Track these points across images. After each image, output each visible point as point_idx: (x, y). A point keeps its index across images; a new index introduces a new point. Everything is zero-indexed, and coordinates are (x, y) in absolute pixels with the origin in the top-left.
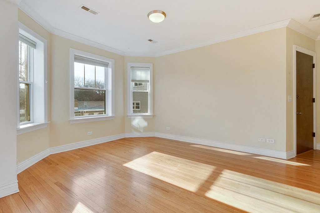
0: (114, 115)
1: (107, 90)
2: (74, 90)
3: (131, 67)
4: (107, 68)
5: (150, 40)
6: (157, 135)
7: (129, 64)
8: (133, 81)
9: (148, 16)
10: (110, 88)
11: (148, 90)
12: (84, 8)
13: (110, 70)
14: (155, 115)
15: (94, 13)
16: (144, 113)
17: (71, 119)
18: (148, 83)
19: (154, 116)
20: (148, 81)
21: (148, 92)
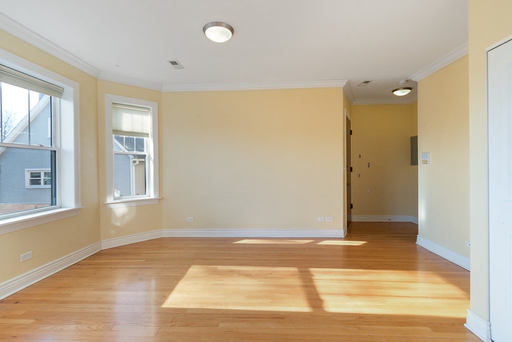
0: (80, 206)
3: (112, 104)
4: (58, 99)
5: (174, 63)
6: (166, 233)
8: (115, 132)
11: (146, 149)
14: (163, 198)
18: (145, 139)
19: (160, 200)
20: (147, 135)
21: (145, 155)
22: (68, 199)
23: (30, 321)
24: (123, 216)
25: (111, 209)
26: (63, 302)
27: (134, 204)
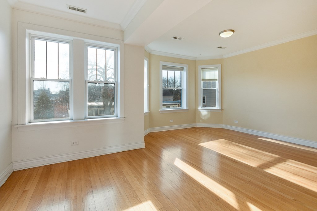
0: (188, 108)
1: (183, 88)
2: (162, 90)
3: (201, 69)
4: (182, 72)
5: (220, 48)
6: (224, 126)
7: (200, 67)
8: (203, 80)
9: (219, 34)
10: (185, 87)
11: (216, 87)
12: (174, 38)
13: (185, 73)
14: (223, 110)
15: (180, 39)
16: (213, 107)
17: (160, 110)
18: (216, 82)
19: (222, 110)
20: (217, 80)
21: (216, 89)
22: (184, 106)
23: (168, 136)
24: (205, 116)
25: (200, 112)
26: (176, 135)
27: (209, 111)
